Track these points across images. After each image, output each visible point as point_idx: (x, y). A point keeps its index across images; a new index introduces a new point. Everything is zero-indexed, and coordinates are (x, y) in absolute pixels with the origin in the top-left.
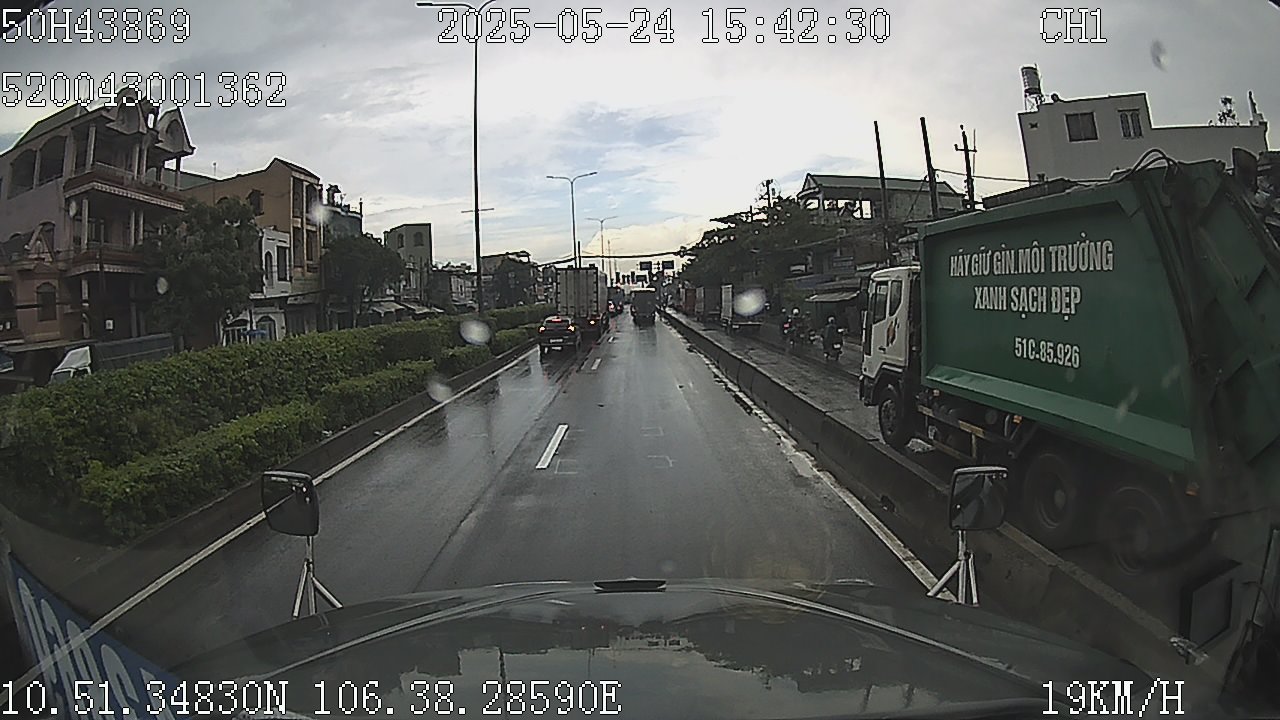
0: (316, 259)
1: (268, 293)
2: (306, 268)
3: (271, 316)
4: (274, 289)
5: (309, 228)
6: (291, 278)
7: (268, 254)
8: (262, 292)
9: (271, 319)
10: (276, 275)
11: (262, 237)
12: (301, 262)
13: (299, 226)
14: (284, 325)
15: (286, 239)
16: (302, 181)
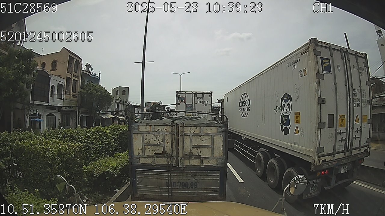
0: (77, 93)
1: (51, 103)
2: (71, 95)
3: (53, 113)
4: (55, 102)
5: (75, 79)
6: (63, 98)
7: (53, 86)
8: (48, 103)
9: (54, 116)
10: (56, 96)
11: (50, 78)
12: (70, 92)
13: (70, 77)
14: (60, 119)
15: (63, 82)
16: (74, 58)
